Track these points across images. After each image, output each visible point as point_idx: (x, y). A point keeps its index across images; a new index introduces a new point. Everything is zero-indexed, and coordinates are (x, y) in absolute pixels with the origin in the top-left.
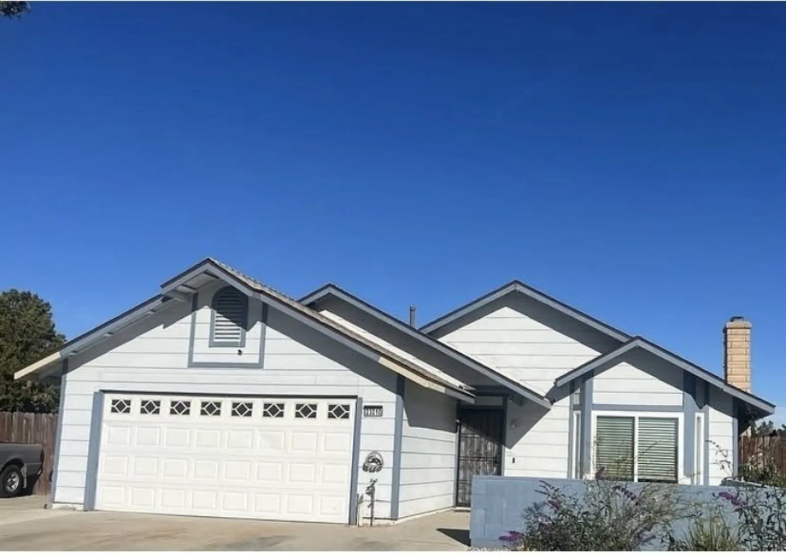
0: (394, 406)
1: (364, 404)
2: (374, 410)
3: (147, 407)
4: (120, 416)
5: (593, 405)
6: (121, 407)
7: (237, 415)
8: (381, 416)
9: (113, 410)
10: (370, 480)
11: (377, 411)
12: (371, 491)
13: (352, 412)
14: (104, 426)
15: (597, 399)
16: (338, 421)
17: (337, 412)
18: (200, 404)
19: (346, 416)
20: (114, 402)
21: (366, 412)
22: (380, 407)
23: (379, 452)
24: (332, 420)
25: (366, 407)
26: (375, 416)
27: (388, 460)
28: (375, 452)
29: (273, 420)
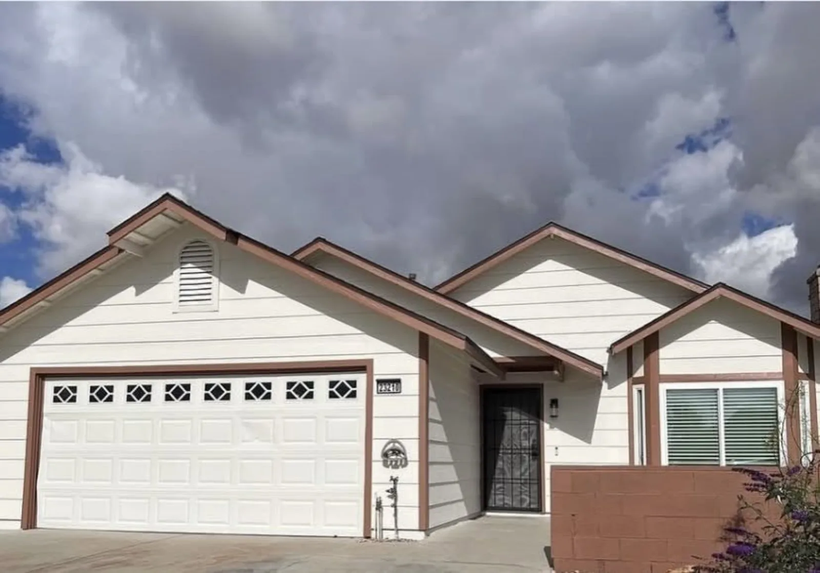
0: (416, 379)
1: (376, 378)
2: (389, 385)
3: (97, 394)
4: (65, 406)
5: (660, 376)
6: (65, 395)
7: (211, 399)
8: (400, 392)
9: (56, 400)
10: (389, 479)
11: (393, 386)
12: (393, 493)
13: (361, 389)
14: (45, 420)
15: (665, 368)
16: (342, 402)
17: (342, 391)
18: (163, 388)
19: (353, 395)
20: (57, 389)
21: (379, 387)
22: (398, 381)
23: (400, 441)
24: (334, 400)
25: (379, 382)
26: (391, 393)
27: (412, 451)
28: (394, 441)
29: (258, 404)
